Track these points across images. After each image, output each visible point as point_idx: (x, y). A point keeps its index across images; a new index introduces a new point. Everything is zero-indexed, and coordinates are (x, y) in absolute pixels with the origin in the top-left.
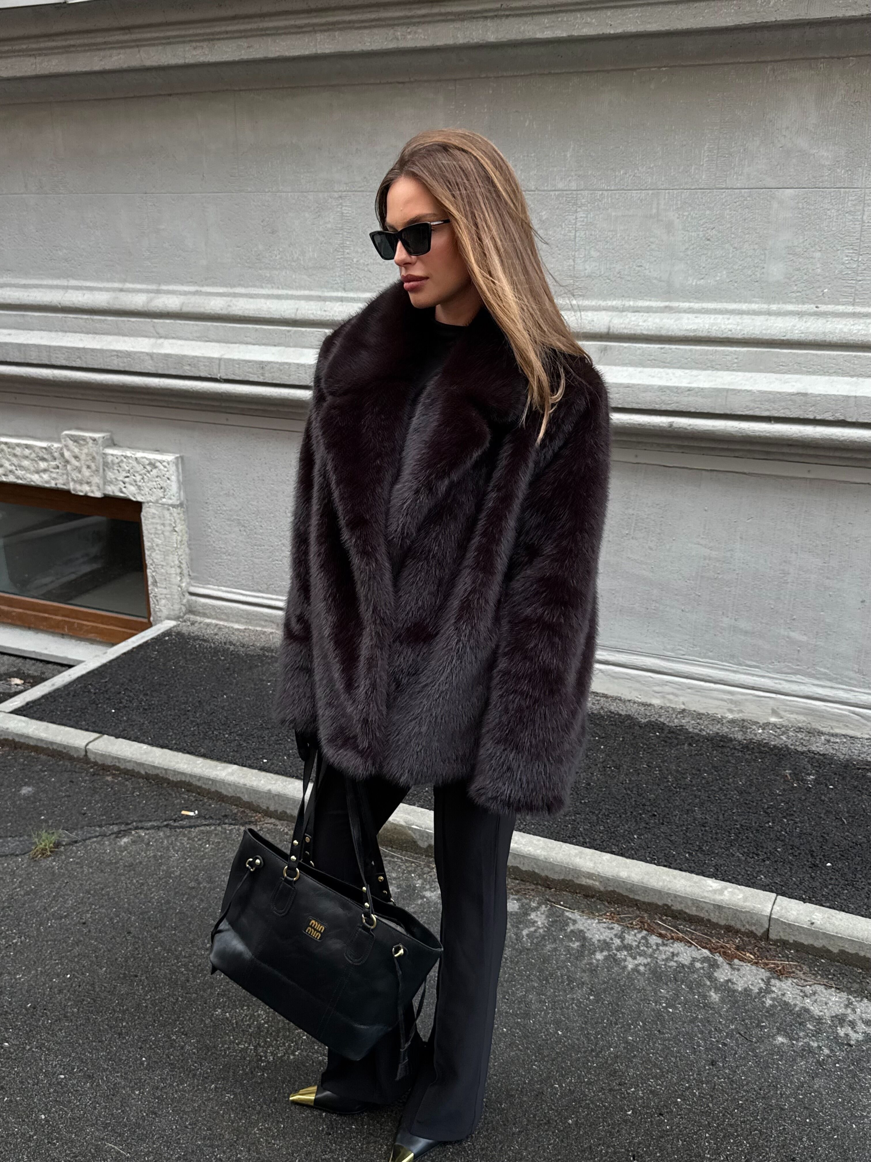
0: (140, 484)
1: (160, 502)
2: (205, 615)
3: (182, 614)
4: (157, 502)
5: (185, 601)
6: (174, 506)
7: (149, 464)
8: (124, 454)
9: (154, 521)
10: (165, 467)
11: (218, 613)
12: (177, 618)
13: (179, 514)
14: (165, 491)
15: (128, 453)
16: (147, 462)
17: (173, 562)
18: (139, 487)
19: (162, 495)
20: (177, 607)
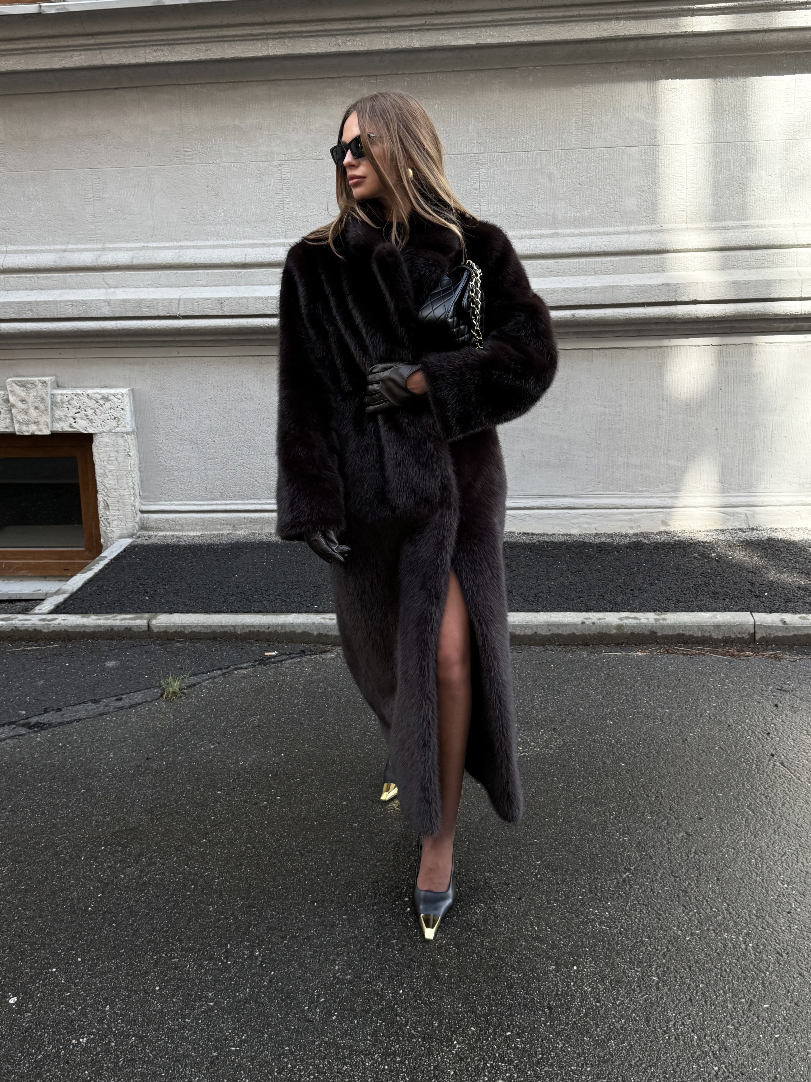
0: (90, 417)
1: (114, 431)
2: (158, 529)
3: (135, 532)
4: (110, 431)
5: (137, 519)
6: (128, 433)
7: (101, 399)
8: (74, 392)
9: (107, 449)
10: (119, 399)
11: (172, 525)
12: (131, 536)
13: (132, 440)
14: (119, 421)
15: (79, 391)
16: (100, 397)
17: (127, 484)
18: (91, 421)
19: (115, 425)
20: (130, 525)
